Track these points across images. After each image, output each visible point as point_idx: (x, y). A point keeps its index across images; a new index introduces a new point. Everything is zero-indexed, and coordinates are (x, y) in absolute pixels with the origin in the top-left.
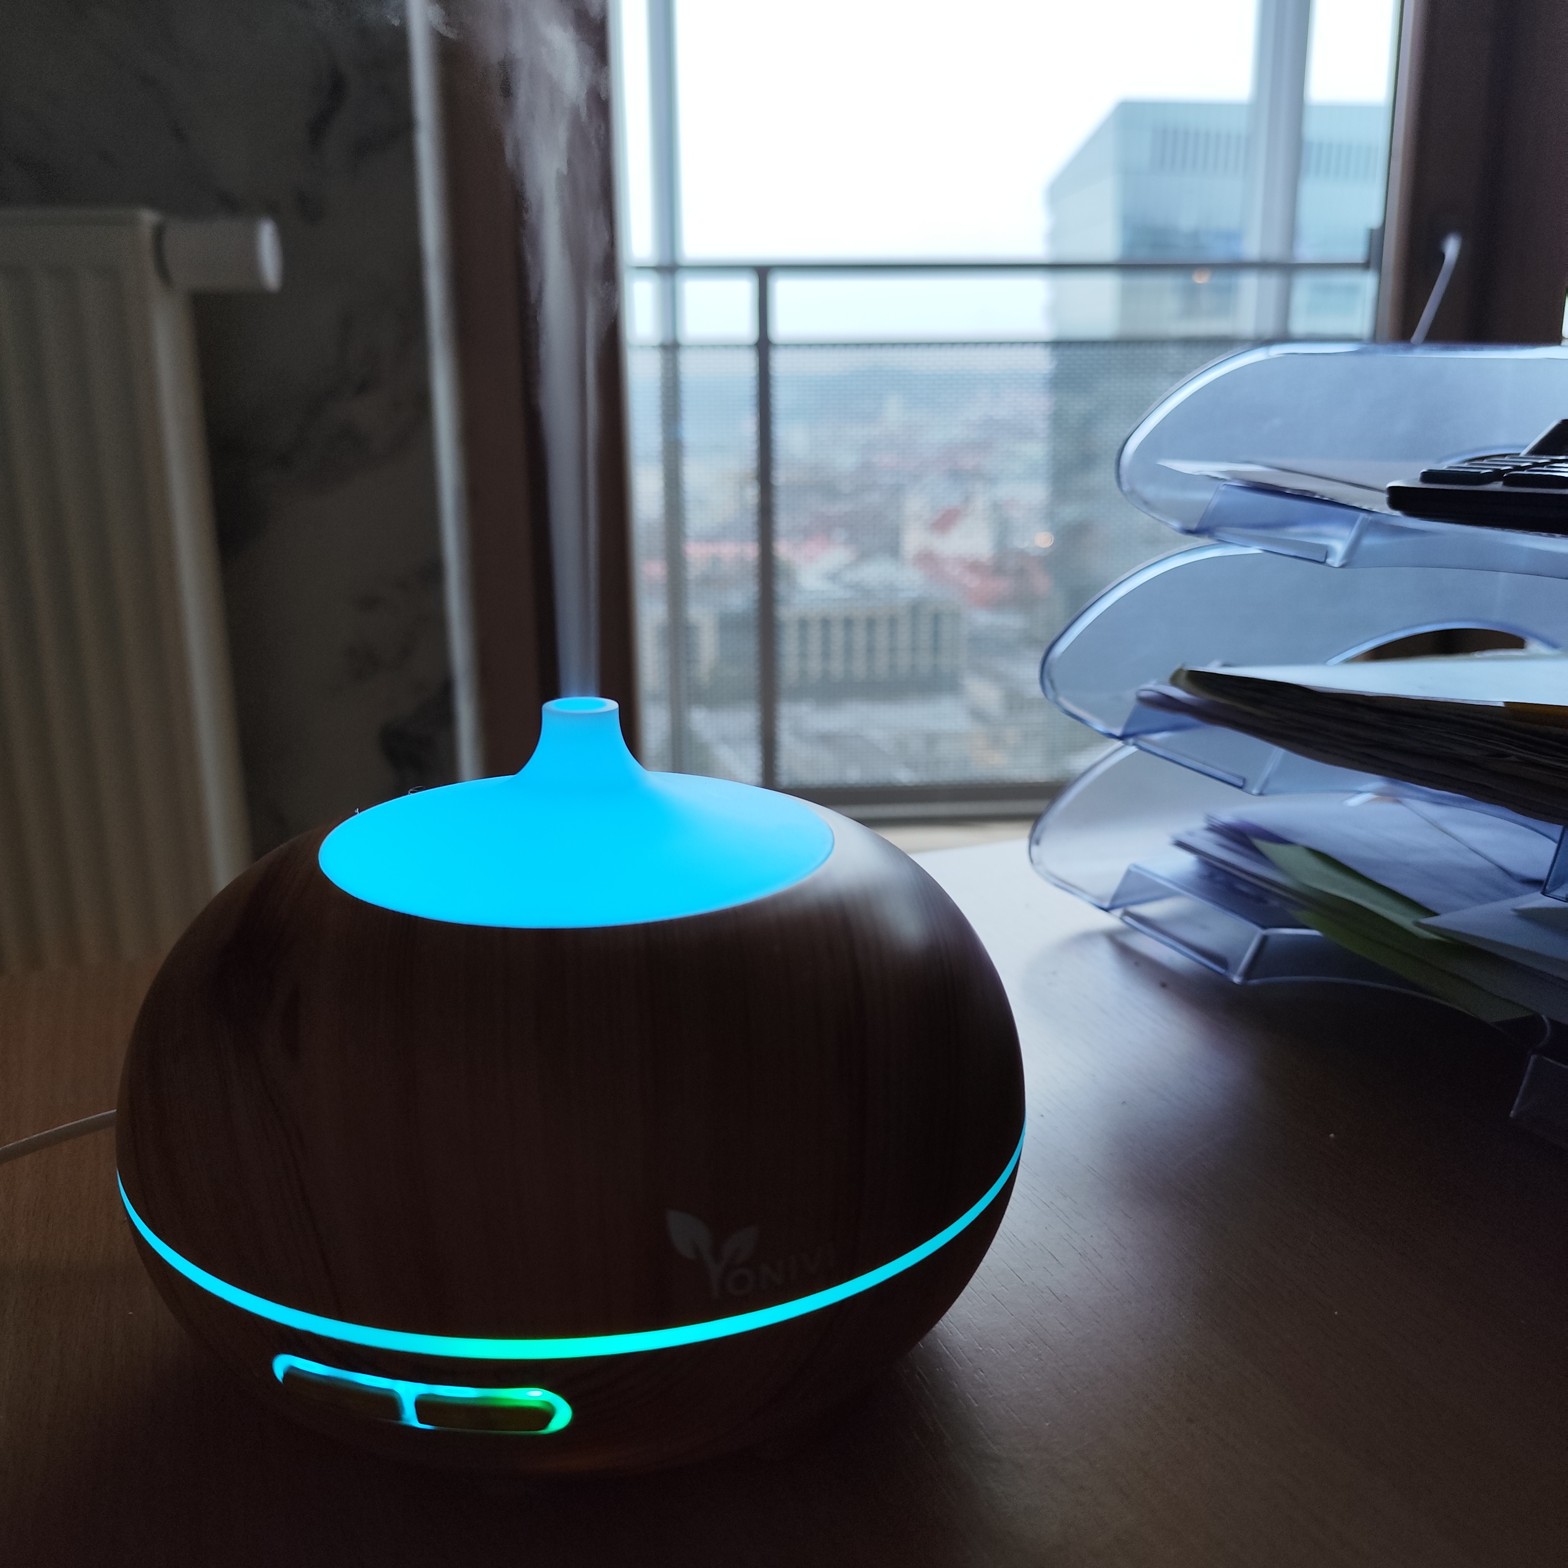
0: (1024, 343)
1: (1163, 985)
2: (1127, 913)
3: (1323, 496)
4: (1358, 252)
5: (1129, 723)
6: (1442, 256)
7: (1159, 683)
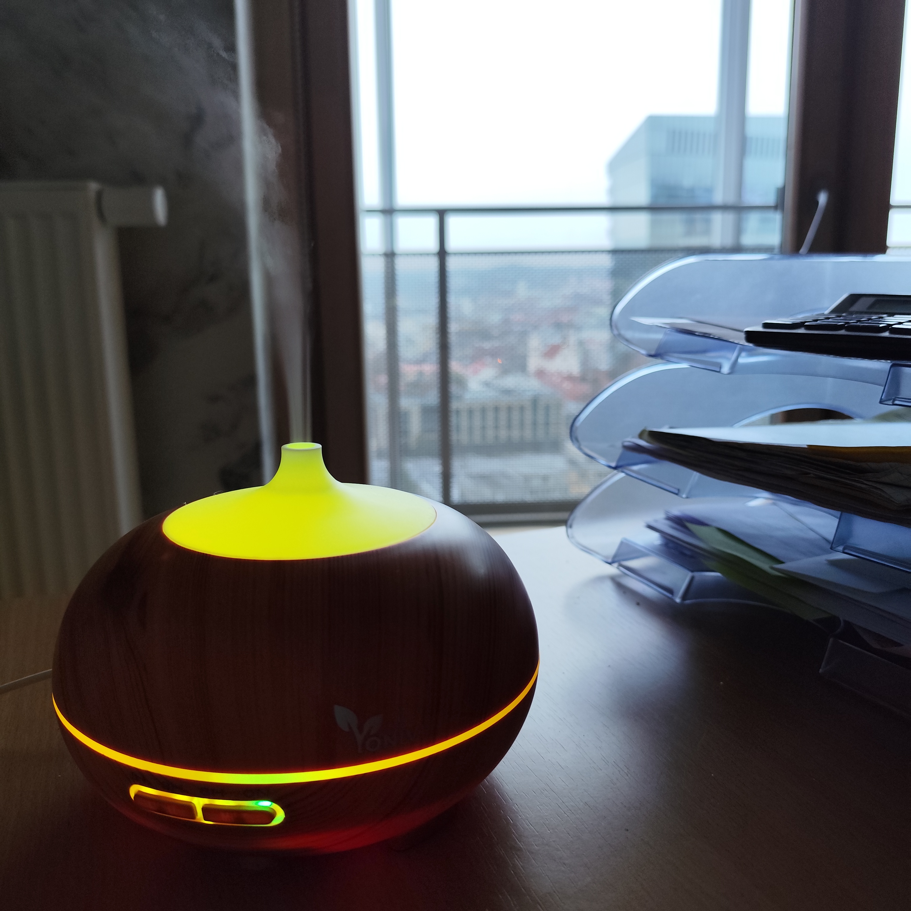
0: (596, 252)
1: (638, 604)
2: (621, 565)
3: (715, 336)
4: (771, 199)
5: (619, 460)
6: (817, 203)
7: (633, 437)
